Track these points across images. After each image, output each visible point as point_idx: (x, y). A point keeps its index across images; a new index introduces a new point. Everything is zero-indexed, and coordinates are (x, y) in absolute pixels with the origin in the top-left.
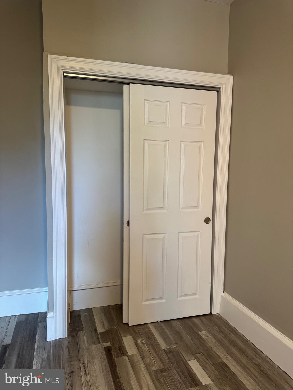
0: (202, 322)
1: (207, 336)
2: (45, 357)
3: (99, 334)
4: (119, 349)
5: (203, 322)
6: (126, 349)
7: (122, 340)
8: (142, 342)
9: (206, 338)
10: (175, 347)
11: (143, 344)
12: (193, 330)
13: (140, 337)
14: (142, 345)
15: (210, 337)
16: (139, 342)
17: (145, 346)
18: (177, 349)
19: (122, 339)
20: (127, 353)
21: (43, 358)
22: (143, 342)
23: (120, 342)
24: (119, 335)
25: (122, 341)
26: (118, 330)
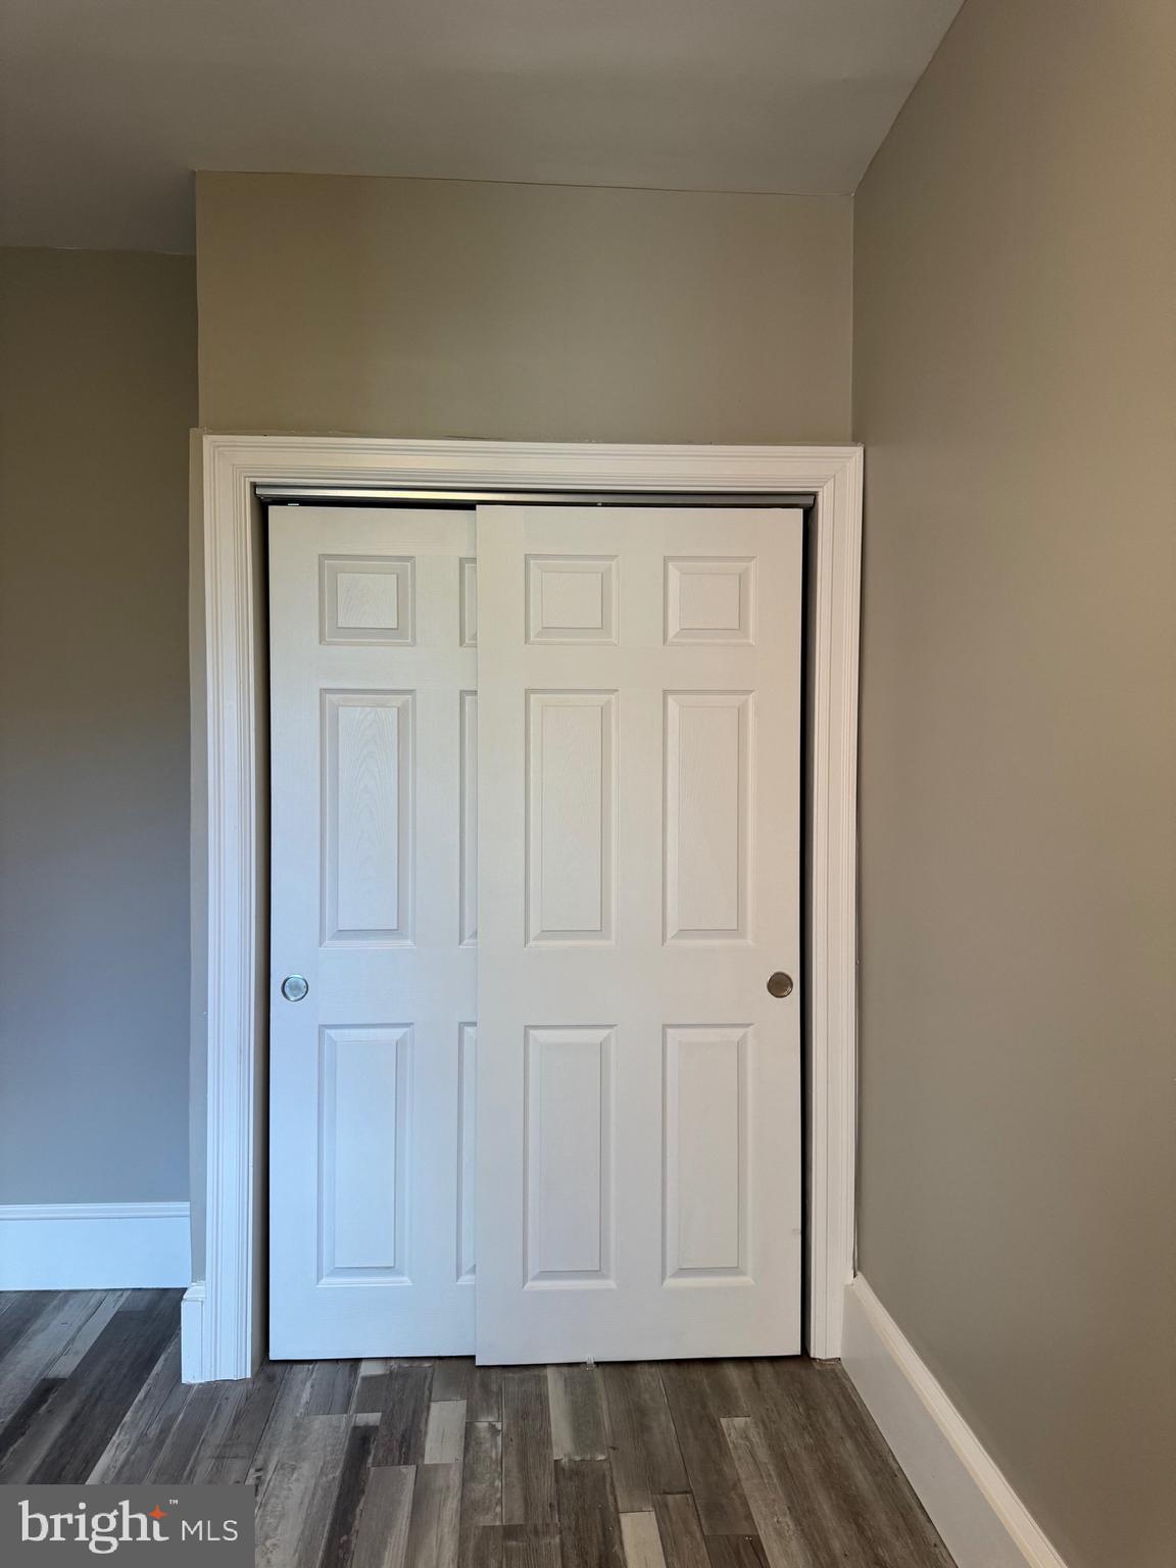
0: (754, 1385)
1: (747, 1438)
2: (153, 1431)
3: (359, 1381)
4: (403, 1436)
5: (758, 1383)
6: (424, 1441)
7: (426, 1409)
8: (492, 1427)
9: (740, 1441)
10: (601, 1457)
11: (492, 1435)
12: (704, 1407)
13: (495, 1410)
14: (488, 1436)
15: (756, 1439)
16: (482, 1425)
17: (496, 1443)
18: (606, 1466)
19: (429, 1407)
20: (423, 1456)
21: (144, 1435)
22: (499, 1426)
23: (420, 1413)
24: (427, 1393)
25: (425, 1414)
26: (429, 1376)
